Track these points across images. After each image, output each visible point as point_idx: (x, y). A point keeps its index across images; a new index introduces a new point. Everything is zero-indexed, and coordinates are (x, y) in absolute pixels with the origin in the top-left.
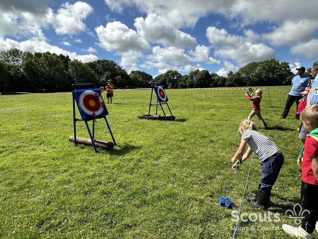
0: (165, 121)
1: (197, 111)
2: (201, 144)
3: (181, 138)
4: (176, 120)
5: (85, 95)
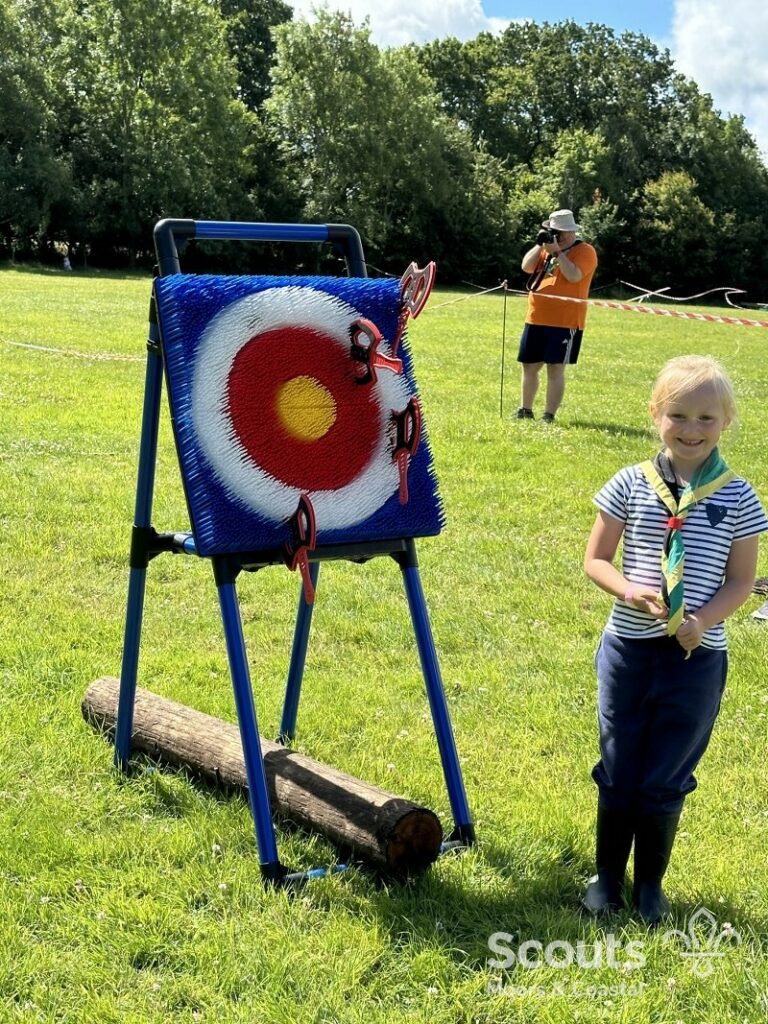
5: (257, 330)
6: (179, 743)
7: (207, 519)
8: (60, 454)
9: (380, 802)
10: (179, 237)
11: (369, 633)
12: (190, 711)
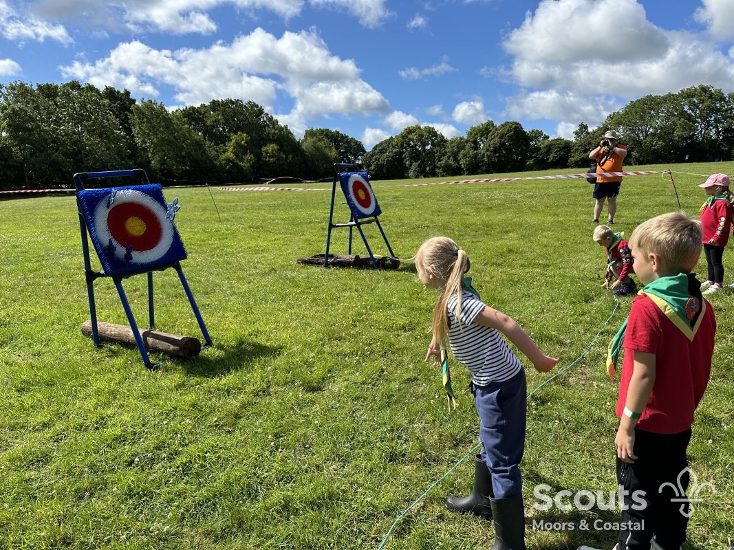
0: (371, 271)
4: (400, 267)
5: (115, 204)
6: (115, 335)
7: (107, 264)
9: (180, 338)
10: (82, 178)
12: (117, 325)
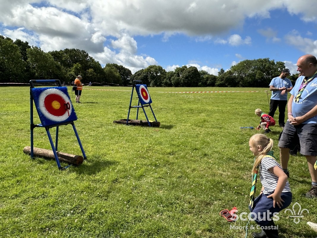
0: (148, 128)
1: (185, 116)
2: (193, 159)
3: (169, 151)
4: (160, 126)
5: (47, 95)
8: (5, 115)
9: (74, 156)
10: (33, 82)
11: (64, 135)
